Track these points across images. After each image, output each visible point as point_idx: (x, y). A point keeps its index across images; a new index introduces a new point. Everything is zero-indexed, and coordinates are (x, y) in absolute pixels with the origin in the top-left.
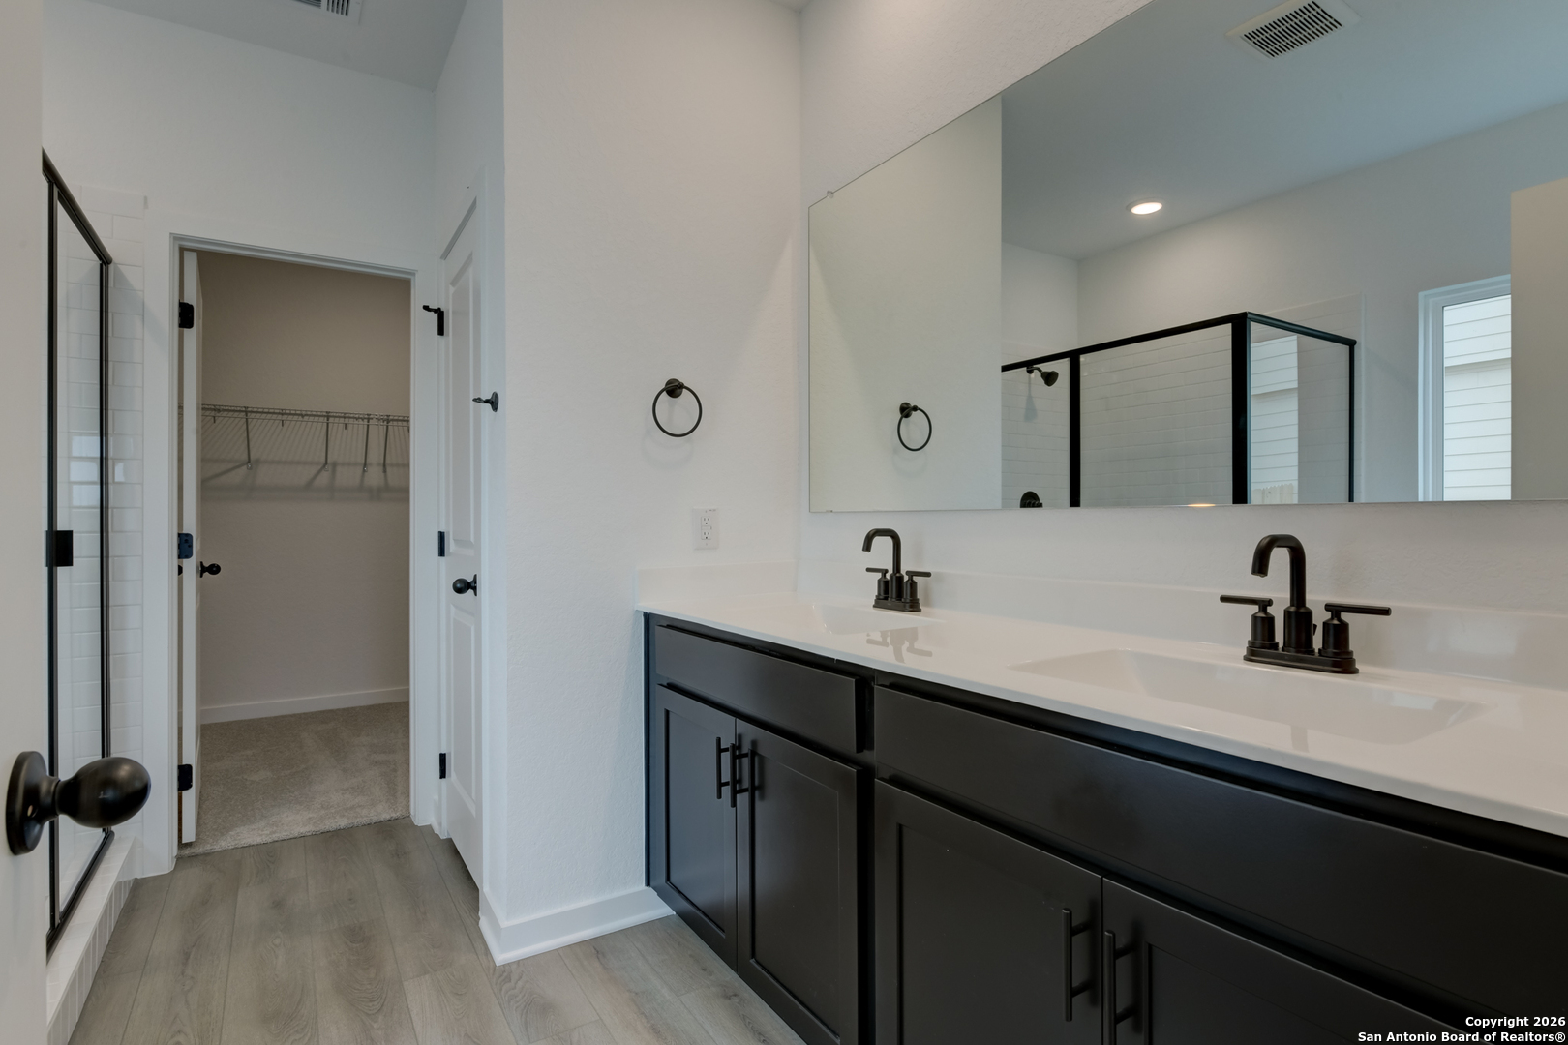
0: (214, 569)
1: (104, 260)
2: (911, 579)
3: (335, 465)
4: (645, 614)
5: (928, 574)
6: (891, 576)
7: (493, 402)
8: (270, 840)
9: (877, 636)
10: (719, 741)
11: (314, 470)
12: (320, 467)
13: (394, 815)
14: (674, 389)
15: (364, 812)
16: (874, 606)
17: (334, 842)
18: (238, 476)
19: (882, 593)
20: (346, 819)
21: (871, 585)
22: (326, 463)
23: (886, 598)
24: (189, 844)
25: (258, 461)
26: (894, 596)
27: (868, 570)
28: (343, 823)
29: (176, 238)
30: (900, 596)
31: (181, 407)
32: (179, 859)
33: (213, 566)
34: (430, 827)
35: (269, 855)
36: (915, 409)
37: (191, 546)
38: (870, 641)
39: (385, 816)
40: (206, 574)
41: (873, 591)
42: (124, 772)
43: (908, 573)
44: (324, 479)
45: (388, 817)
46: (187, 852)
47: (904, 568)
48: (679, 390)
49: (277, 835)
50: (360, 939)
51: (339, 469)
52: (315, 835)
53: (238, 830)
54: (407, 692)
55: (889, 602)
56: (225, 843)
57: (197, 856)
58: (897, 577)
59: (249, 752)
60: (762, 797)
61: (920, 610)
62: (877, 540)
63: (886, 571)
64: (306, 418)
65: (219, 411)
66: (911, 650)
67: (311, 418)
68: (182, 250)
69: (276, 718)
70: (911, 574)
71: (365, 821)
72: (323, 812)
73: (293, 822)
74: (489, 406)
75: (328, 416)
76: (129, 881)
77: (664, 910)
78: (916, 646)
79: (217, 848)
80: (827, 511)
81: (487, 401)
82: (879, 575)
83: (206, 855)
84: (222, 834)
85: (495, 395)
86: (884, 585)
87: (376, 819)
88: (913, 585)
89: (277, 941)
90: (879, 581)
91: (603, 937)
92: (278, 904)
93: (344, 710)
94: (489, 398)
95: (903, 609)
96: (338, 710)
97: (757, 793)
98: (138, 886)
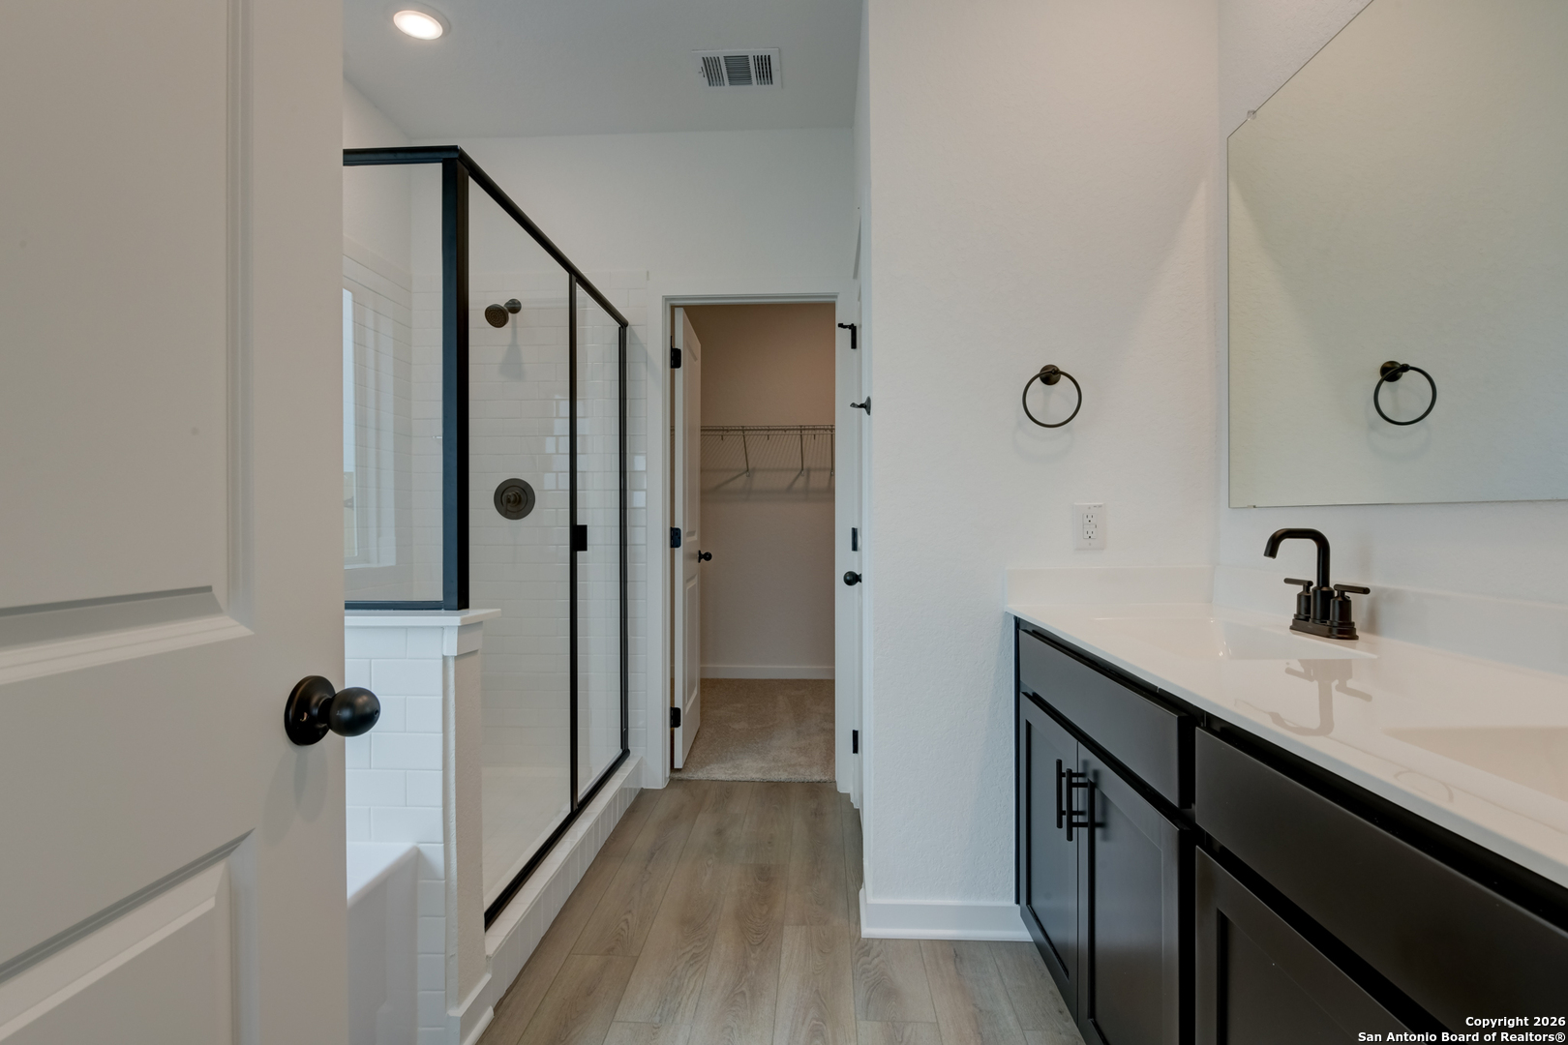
0: (707, 557)
1: (623, 325)
2: (1341, 594)
3: (809, 470)
4: (1016, 618)
5: (1366, 591)
6: (1315, 591)
7: (866, 406)
8: (731, 779)
9: (1298, 667)
10: (1059, 763)
11: (794, 475)
12: (797, 473)
13: (824, 778)
14: (1050, 376)
15: (802, 771)
16: (1291, 628)
17: (774, 791)
18: (740, 483)
19: (1303, 612)
20: (786, 774)
21: (1289, 602)
22: (802, 469)
23: (1307, 619)
24: (679, 770)
25: (754, 470)
26: (1318, 616)
27: (1287, 581)
28: (783, 776)
29: (667, 299)
30: (1325, 616)
31: (672, 430)
32: (672, 780)
33: (707, 554)
34: (848, 795)
35: (727, 790)
36: (1405, 368)
37: (680, 538)
38: (1289, 671)
39: (817, 778)
40: (703, 560)
41: (1292, 609)
42: (361, 700)
43: (1336, 586)
44: (800, 483)
45: (818, 779)
46: (677, 775)
47: (1335, 579)
48: (1054, 377)
49: (736, 776)
50: (765, 877)
51: (812, 474)
52: (762, 782)
53: (713, 766)
54: (833, 671)
55: (1310, 624)
56: (701, 775)
57: (682, 780)
58: (1323, 593)
59: (739, 705)
60: (1105, 838)
61: (1354, 637)
62: (1286, 545)
63: (1310, 583)
64: (788, 432)
65: (727, 431)
66: (1343, 688)
67: (791, 432)
68: (673, 308)
69: (765, 680)
70: (1343, 589)
71: (800, 778)
72: (773, 764)
73: (749, 768)
74: (864, 409)
75: (802, 429)
76: (635, 789)
77: (1022, 933)
78: (1350, 684)
79: (696, 777)
80: (1249, 507)
81: (861, 406)
82: (1300, 589)
83: (688, 781)
84: (702, 767)
85: (869, 400)
86: (1304, 601)
87: (808, 778)
88: (1345, 606)
89: (710, 862)
90: (1299, 596)
91: (966, 942)
92: (720, 832)
93: (815, 680)
94: (863, 402)
95: (1329, 635)
96: (811, 680)
97: (1098, 832)
98: (643, 793)
